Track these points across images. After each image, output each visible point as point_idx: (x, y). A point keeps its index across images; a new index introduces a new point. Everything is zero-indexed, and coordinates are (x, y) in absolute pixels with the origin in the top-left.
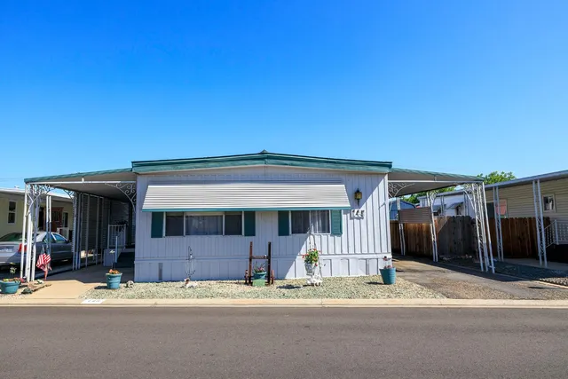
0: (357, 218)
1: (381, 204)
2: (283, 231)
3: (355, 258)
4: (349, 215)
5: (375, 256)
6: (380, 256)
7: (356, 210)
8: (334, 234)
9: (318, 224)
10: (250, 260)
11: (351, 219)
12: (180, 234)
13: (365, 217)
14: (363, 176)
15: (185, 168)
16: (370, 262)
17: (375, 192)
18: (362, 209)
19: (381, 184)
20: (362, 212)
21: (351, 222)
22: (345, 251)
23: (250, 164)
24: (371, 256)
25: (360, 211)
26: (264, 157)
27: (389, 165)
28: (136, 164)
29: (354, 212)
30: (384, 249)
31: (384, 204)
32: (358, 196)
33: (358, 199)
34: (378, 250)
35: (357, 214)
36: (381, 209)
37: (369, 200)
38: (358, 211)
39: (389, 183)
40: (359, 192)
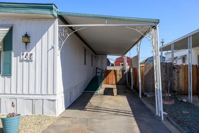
0: (27, 61)
1: (50, 47)
3: (22, 98)
4: (18, 57)
5: (41, 96)
6: (44, 97)
7: (25, 53)
8: (4, 75)
11: (21, 61)
13: (33, 59)
14: (25, 20)
16: (36, 103)
17: (45, 37)
18: (31, 52)
19: (51, 29)
20: (31, 55)
21: (20, 64)
24: (36, 97)
25: (29, 53)
27: (49, 7)
29: (23, 54)
30: (50, 92)
31: (53, 48)
32: (26, 40)
33: (26, 43)
34: (44, 92)
35: (26, 57)
36: (50, 52)
37: (38, 44)
38: (27, 54)
39: (59, 28)
40: (26, 36)
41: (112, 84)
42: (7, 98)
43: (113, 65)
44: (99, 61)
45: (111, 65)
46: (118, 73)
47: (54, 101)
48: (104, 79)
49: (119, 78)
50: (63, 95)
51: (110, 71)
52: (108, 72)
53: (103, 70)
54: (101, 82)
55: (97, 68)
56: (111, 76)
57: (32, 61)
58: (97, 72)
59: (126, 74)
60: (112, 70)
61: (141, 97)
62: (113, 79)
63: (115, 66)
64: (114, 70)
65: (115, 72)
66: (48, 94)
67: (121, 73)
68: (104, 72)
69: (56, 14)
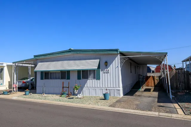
0: (106, 73)
1: (116, 67)
2: (79, 78)
3: (105, 89)
4: (103, 71)
5: (113, 88)
6: (115, 89)
8: (97, 79)
9: (92, 75)
10: (63, 88)
11: (104, 73)
12: (48, 79)
13: (109, 72)
15: (47, 57)
16: (111, 91)
17: (114, 62)
18: (108, 69)
19: (116, 59)
20: (108, 70)
22: (101, 86)
23: (66, 54)
24: (111, 88)
25: (107, 70)
26: (70, 51)
28: (35, 56)
29: (105, 70)
30: (117, 86)
31: (118, 67)
32: (106, 64)
33: (106, 65)
34: (114, 86)
35: (106, 71)
36: (116, 69)
37: (111, 66)
38: (106, 70)
39: (120, 58)
40: (106, 62)
41: (152, 87)
42: (98, 89)
43: (153, 72)
44: (141, 70)
45: (151, 72)
46: (156, 78)
47: (119, 90)
48: (145, 83)
49: (156, 82)
50: (122, 88)
51: (149, 77)
52: (148, 78)
53: (144, 76)
54: (142, 85)
55: (139, 75)
56: (150, 81)
57: (109, 73)
58: (139, 78)
59: (162, 79)
60: (151, 76)
61: (167, 92)
62: (152, 83)
63: (156, 72)
64: (153, 76)
65: (153, 77)
66: (116, 87)
67: (158, 78)
68: (145, 77)
69: (119, 53)
